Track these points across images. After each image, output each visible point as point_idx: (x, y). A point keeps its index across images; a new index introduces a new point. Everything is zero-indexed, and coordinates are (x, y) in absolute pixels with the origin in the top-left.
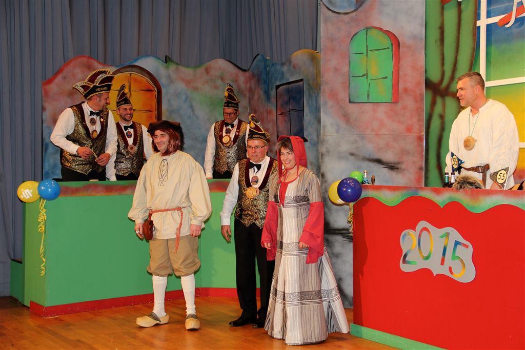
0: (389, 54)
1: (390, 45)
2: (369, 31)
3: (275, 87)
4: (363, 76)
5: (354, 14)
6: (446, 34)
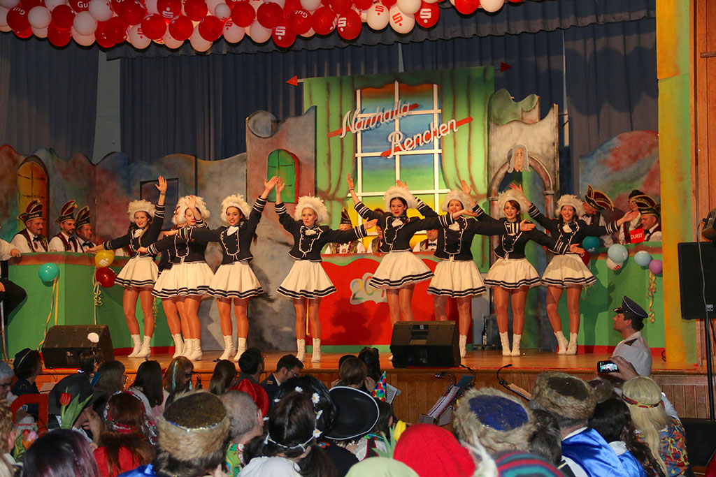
0: (292, 170)
1: (293, 164)
2: (280, 152)
3: (139, 183)
5: (270, 139)
6: (332, 160)
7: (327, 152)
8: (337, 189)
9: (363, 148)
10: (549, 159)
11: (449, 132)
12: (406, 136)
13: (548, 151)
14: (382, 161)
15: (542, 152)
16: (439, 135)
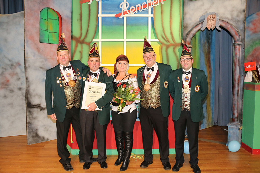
0: (56, 22)
1: (58, 18)
2: (49, 9)
4: (46, 30)
6: (83, 18)
7: (79, 12)
8: (86, 36)
9: (103, 11)
10: (238, 21)
11: (158, 4)
12: (130, 5)
13: (238, 16)
14: (115, 20)
15: (232, 17)
16: (152, 5)
